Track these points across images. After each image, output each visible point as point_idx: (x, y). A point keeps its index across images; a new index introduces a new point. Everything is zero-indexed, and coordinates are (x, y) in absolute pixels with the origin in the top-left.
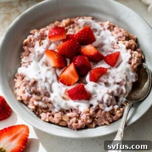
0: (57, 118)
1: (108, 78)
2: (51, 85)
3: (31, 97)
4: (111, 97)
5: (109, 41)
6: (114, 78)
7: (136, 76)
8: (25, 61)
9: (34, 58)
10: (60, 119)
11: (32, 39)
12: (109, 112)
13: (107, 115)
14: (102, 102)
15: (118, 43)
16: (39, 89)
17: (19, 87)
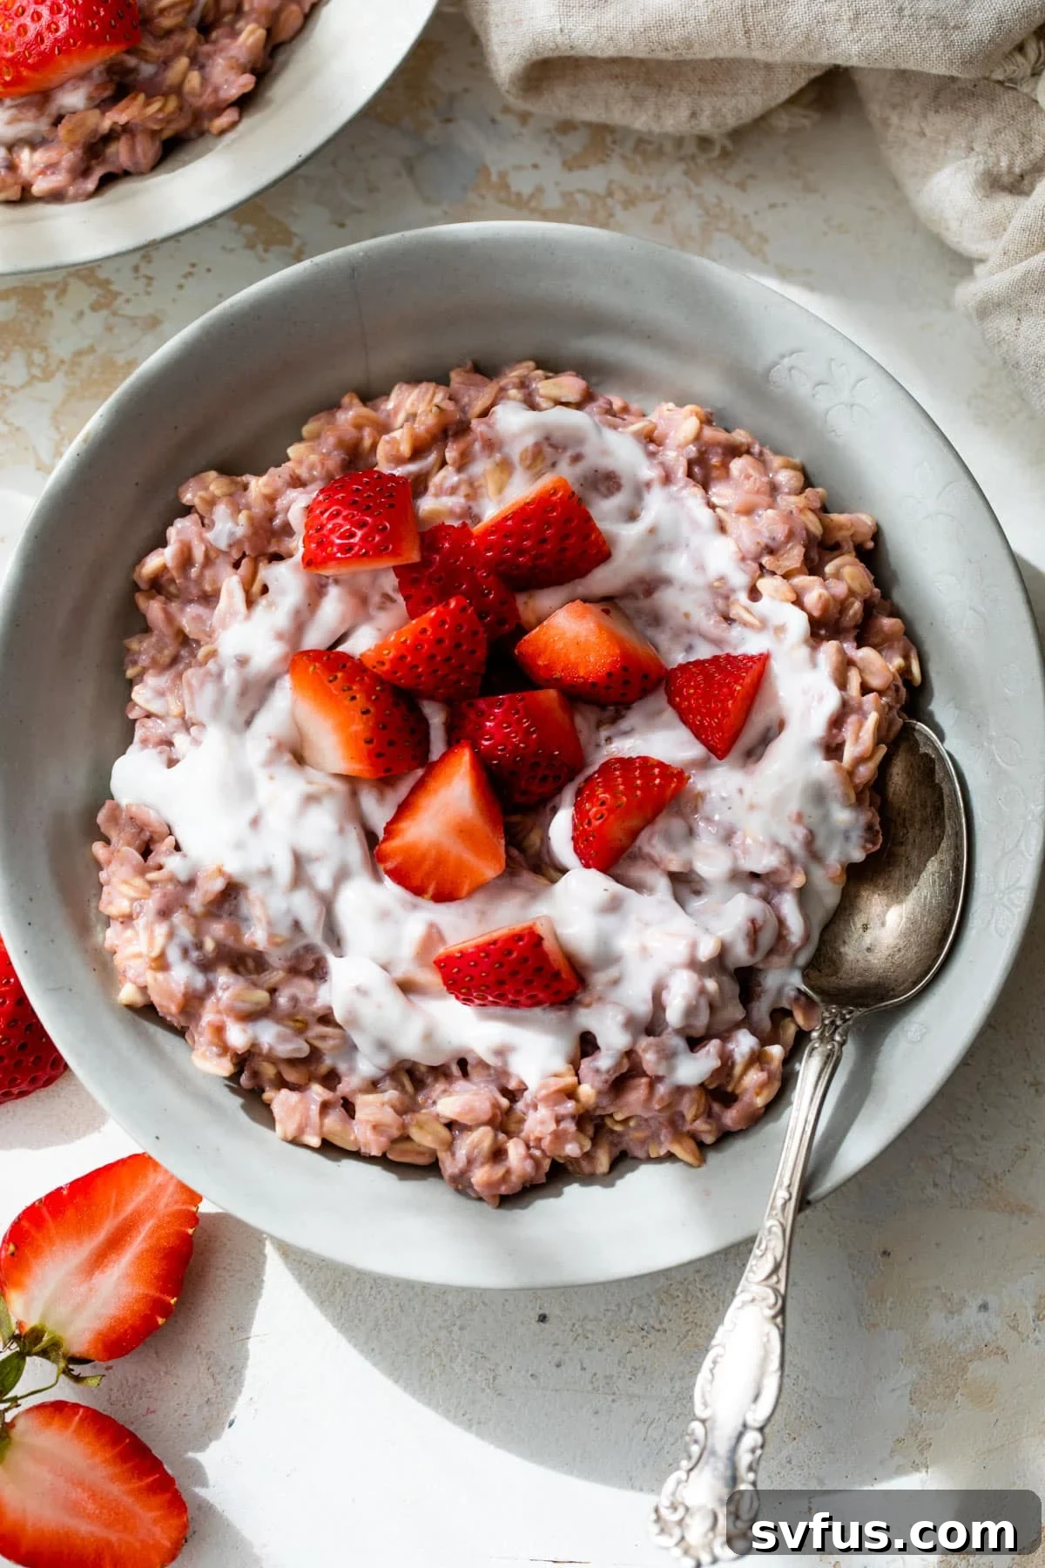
0: (376, 1127)
1: (691, 833)
2: (327, 904)
3: (210, 988)
4: (711, 985)
5: (701, 567)
6: (728, 837)
7: (869, 828)
8: (155, 706)
9: (217, 706)
10: (395, 1133)
11: (199, 554)
12: (702, 1085)
13: (688, 1107)
14: (651, 1026)
15: (754, 594)
16: (256, 936)
17: (127, 919)
